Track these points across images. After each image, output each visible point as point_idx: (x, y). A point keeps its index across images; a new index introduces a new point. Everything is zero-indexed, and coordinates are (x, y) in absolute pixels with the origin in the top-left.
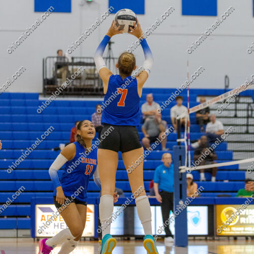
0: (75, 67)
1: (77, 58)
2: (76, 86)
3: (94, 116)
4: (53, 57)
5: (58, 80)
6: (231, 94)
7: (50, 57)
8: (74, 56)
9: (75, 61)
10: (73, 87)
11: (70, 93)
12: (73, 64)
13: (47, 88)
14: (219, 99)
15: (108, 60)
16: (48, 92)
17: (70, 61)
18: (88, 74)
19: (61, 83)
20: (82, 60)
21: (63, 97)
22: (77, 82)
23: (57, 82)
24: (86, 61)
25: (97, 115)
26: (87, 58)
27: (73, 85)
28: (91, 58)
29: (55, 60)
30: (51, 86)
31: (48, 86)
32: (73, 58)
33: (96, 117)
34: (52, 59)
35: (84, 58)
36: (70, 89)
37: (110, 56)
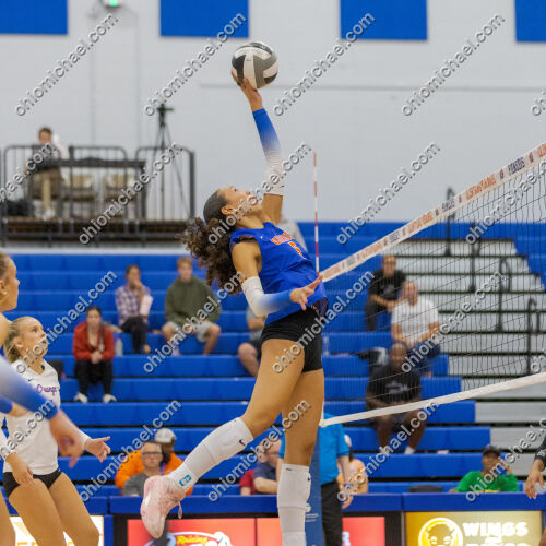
0: (77, 171)
1: (81, 148)
2: (81, 218)
3: (120, 293)
4: (23, 147)
5: (36, 203)
6: (404, 234)
7: (15, 147)
8: (75, 143)
9: (78, 155)
10: (72, 221)
11: (66, 235)
12: (72, 163)
13: (9, 223)
14: (379, 247)
15: (159, 152)
16: (11, 234)
17: (65, 155)
18: (108, 188)
19: (43, 211)
20: (94, 154)
21: (50, 246)
22: (82, 209)
23: (33, 208)
24: (103, 155)
25: (126, 291)
26: (107, 148)
27: (72, 216)
28: (116, 148)
29: (28, 153)
30: (20, 219)
31: (12, 219)
32: (71, 149)
33: (125, 294)
34: (19, 152)
35: (98, 148)
36: (66, 226)
37: (163, 143)
